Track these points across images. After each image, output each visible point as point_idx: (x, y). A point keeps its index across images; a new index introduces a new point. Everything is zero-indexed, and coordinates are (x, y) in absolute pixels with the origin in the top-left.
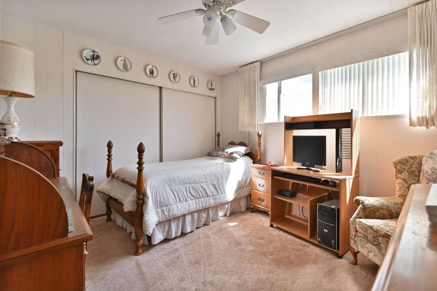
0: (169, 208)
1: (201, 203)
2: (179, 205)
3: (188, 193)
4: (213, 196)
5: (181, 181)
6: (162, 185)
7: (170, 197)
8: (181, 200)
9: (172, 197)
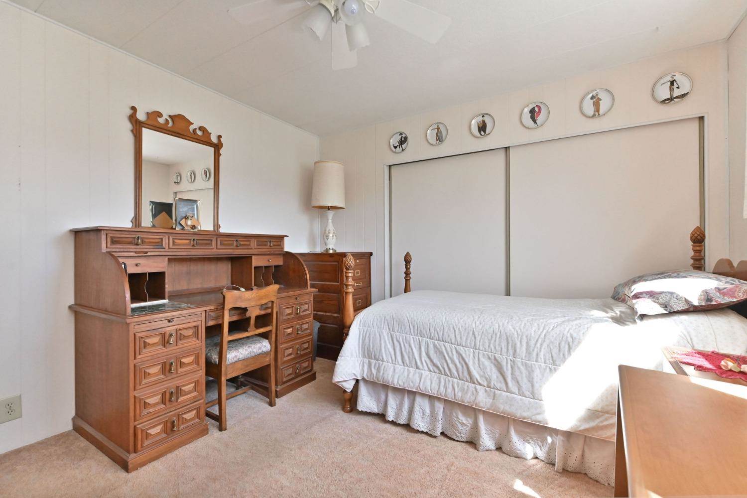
0: (379, 364)
1: (451, 386)
2: (400, 368)
3: (424, 354)
4: (489, 387)
5: (414, 327)
6: (378, 323)
7: (385, 348)
8: (404, 361)
9: (388, 349)
